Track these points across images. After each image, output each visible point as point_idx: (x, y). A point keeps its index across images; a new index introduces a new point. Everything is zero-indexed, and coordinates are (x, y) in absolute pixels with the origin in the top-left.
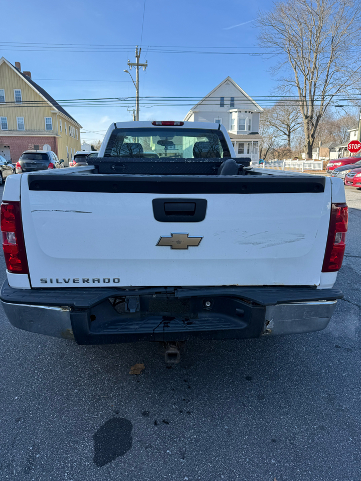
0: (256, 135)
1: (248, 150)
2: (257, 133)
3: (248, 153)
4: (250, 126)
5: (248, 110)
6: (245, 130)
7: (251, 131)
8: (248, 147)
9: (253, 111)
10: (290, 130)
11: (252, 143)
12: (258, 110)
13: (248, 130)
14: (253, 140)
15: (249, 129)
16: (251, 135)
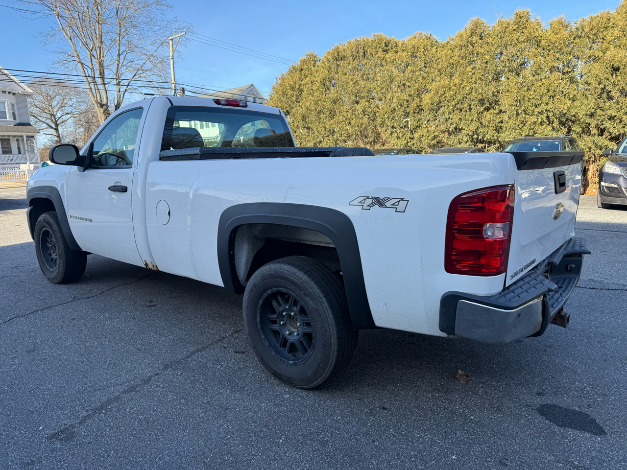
0: (29, 127)
1: (19, 149)
2: (29, 124)
3: (20, 153)
4: (14, 114)
5: (7, 90)
6: (8, 119)
7: (18, 121)
8: (18, 144)
9: (16, 92)
10: (56, 121)
11: (25, 138)
12: (23, 90)
13: (12, 119)
14: (24, 134)
15: (15, 118)
16: (20, 127)
